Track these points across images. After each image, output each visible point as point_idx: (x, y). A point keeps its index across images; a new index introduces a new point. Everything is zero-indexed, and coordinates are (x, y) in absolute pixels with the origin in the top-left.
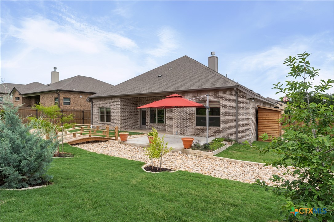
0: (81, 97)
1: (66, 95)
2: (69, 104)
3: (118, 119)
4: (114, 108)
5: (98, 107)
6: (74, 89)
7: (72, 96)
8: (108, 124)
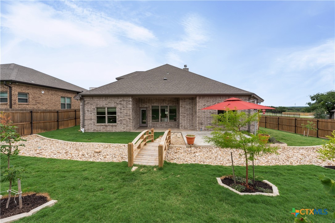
0: (43, 92)
1: (23, 89)
2: (25, 101)
3: (128, 120)
4: (123, 108)
5: (94, 107)
6: (33, 82)
7: (31, 92)
8: (112, 126)
